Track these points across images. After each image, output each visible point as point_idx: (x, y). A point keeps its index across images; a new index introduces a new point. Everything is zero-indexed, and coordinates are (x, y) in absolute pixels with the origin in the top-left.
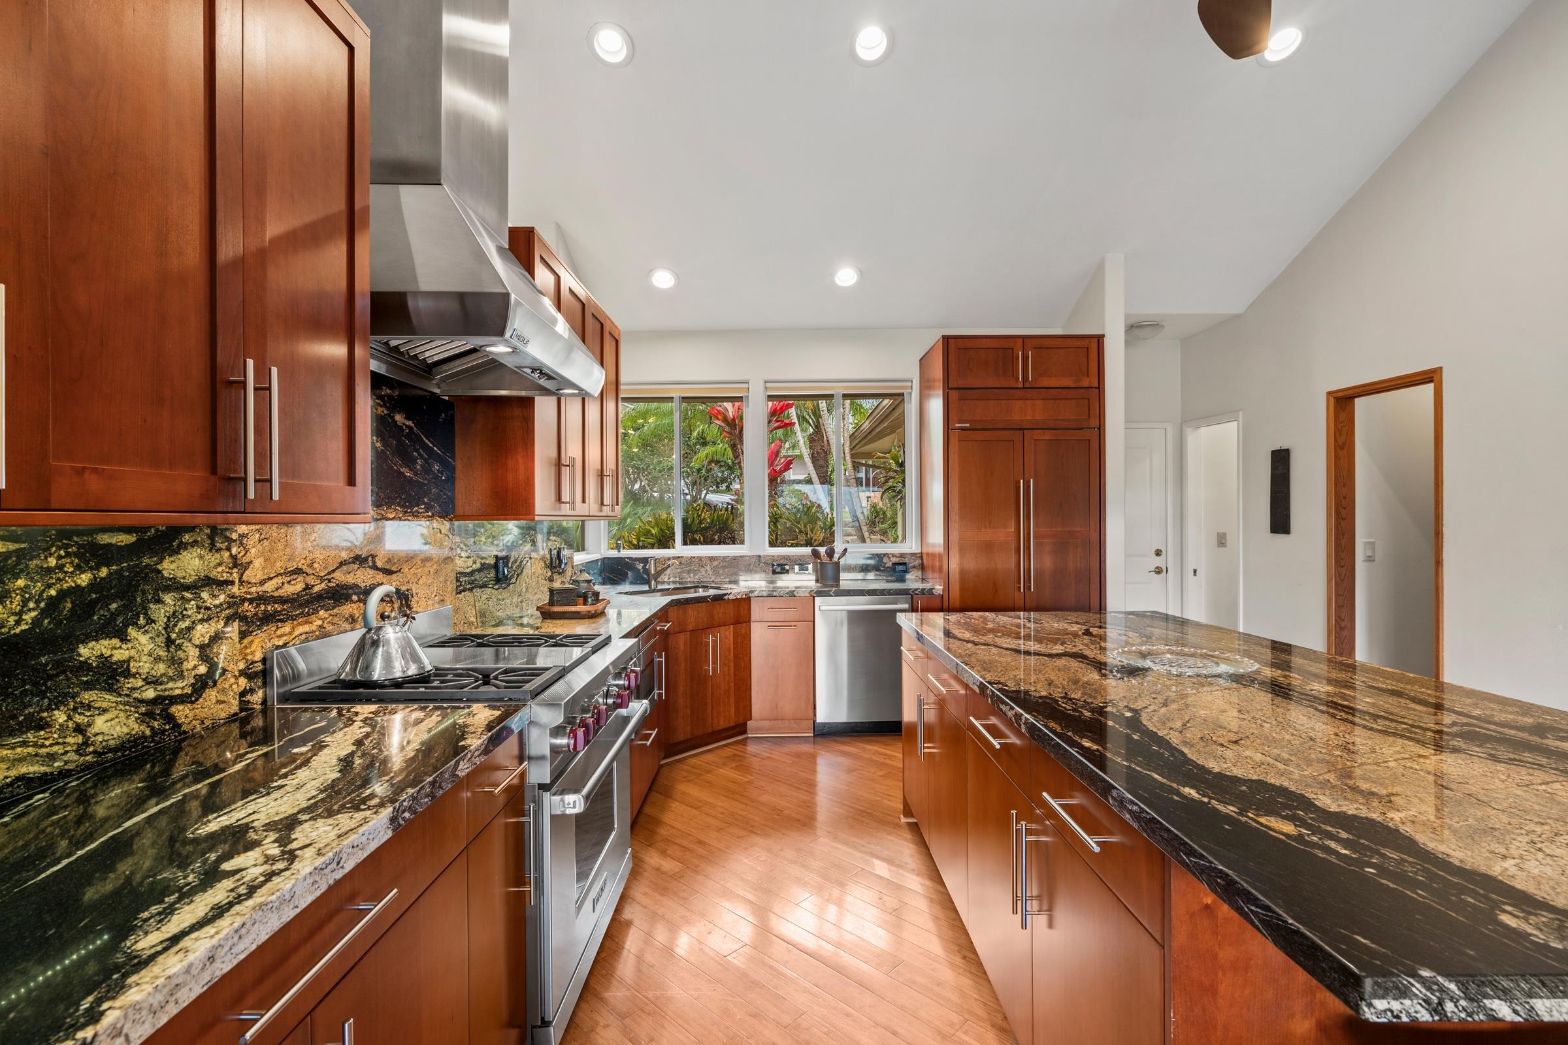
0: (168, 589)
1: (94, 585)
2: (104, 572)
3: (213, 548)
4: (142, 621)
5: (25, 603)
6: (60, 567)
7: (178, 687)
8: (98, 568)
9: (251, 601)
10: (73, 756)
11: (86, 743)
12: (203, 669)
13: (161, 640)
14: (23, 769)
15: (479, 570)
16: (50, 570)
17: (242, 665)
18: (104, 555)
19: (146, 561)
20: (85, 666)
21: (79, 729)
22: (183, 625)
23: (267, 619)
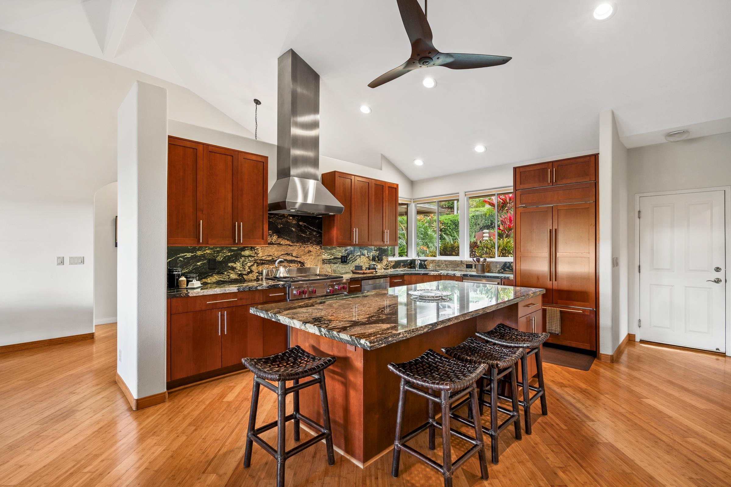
0: (243, 257)
1: (231, 255)
2: (232, 253)
3: (251, 250)
4: (238, 261)
5: (221, 257)
6: (226, 252)
7: (244, 273)
8: (231, 252)
9: (259, 260)
10: (227, 279)
11: (229, 278)
12: (249, 270)
13: (242, 265)
14: (221, 279)
15: (333, 259)
16: (225, 252)
17: (257, 271)
18: (233, 251)
19: (239, 252)
20: (229, 267)
21: (228, 275)
22: (245, 263)
23: (263, 264)
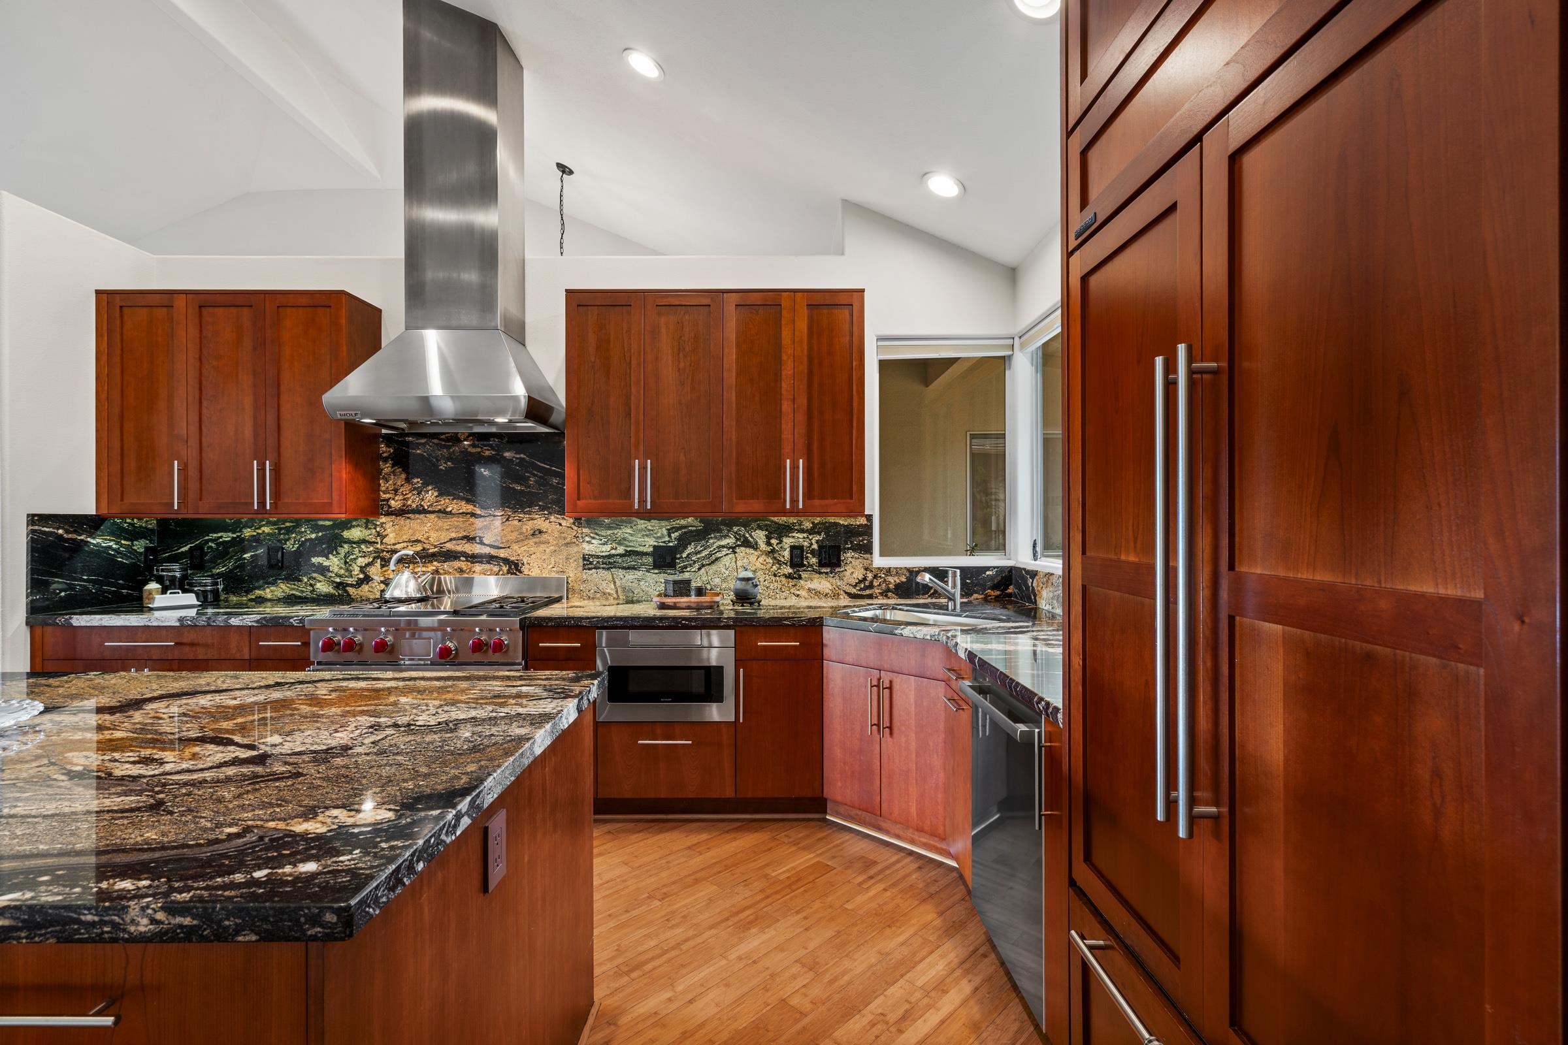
0: (346, 542)
1: (316, 538)
2: (320, 534)
3: (366, 527)
4: (335, 553)
5: (295, 542)
6: (306, 531)
7: (350, 581)
8: (318, 533)
9: (388, 552)
10: (308, 593)
11: (313, 590)
12: (361, 576)
13: (342, 561)
14: (294, 592)
15: (621, 556)
16: (302, 532)
17: (382, 579)
18: (323, 528)
19: (336, 531)
20: (313, 565)
21: (311, 585)
22: (352, 557)
